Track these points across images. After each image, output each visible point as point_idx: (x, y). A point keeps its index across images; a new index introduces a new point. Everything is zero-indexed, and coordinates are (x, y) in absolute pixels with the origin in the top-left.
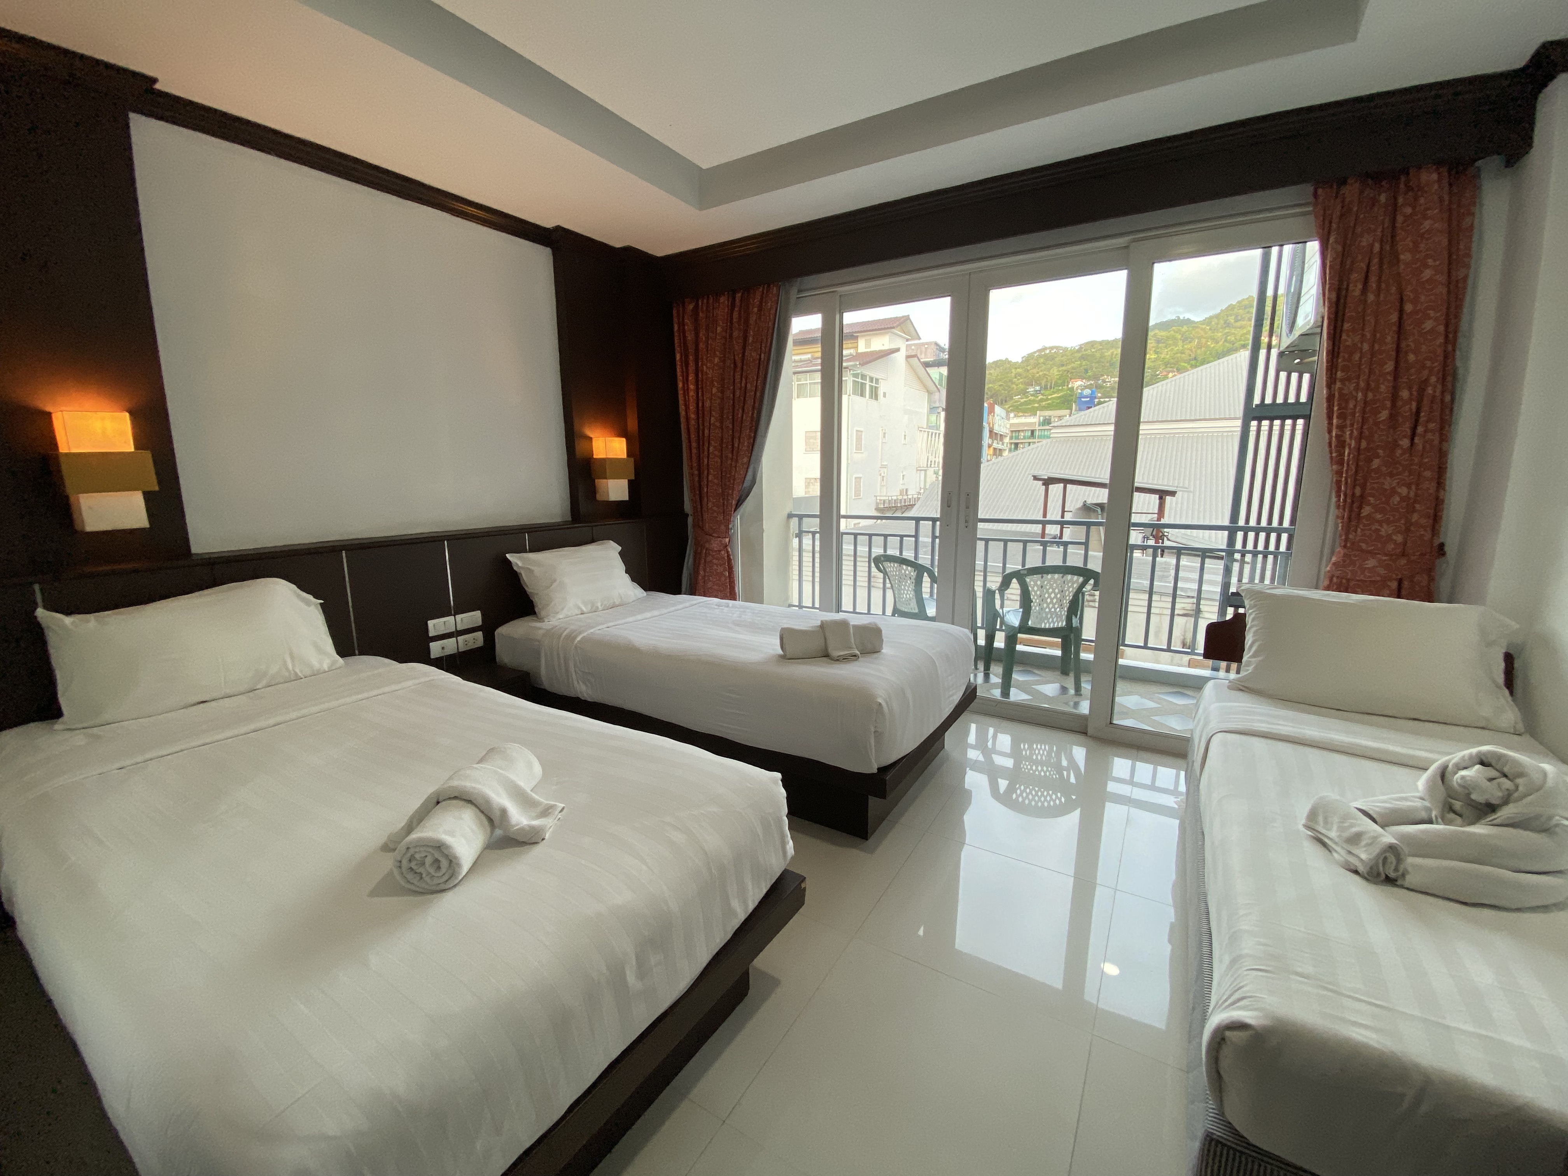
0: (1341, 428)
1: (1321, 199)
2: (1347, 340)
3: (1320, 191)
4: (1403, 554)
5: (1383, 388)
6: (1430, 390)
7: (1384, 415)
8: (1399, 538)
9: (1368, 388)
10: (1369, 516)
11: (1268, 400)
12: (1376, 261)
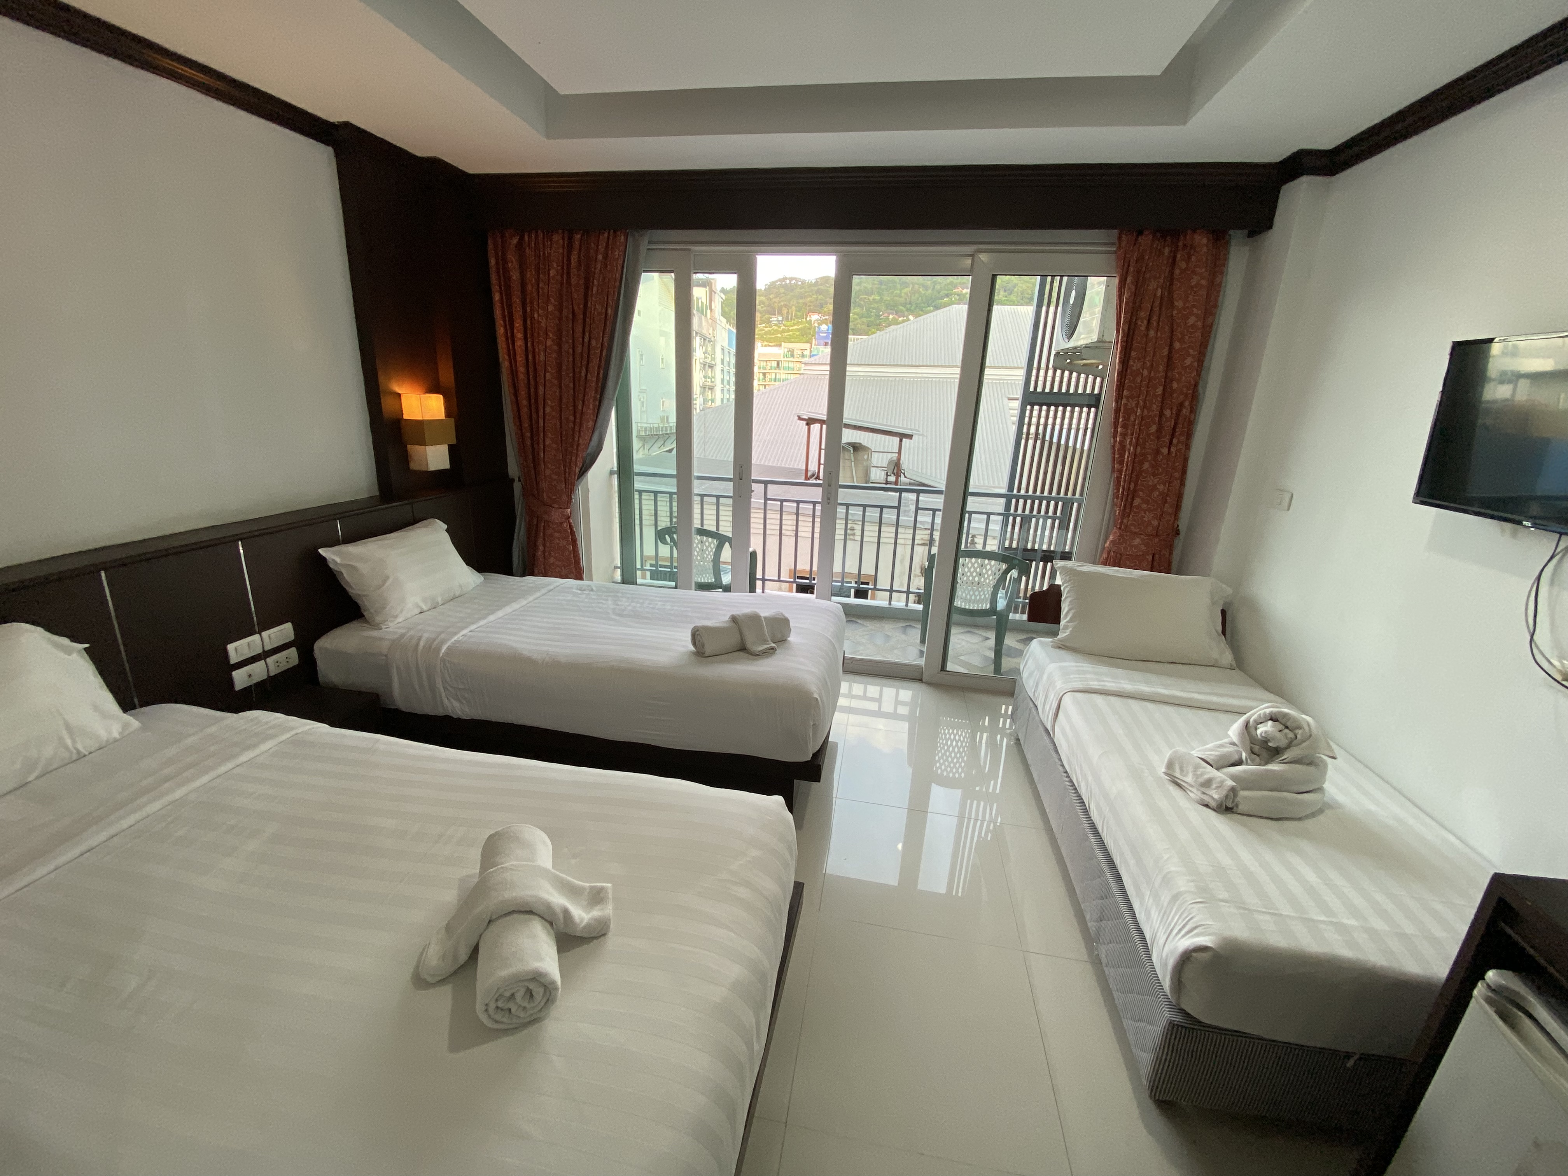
0: (1124, 435)
1: (1124, 244)
2: (1135, 365)
3: (1124, 236)
4: (1157, 535)
5: (1154, 407)
6: (1184, 411)
7: (1154, 428)
8: (1155, 523)
9: (1145, 406)
10: (1138, 507)
11: (1039, 390)
12: (1157, 303)
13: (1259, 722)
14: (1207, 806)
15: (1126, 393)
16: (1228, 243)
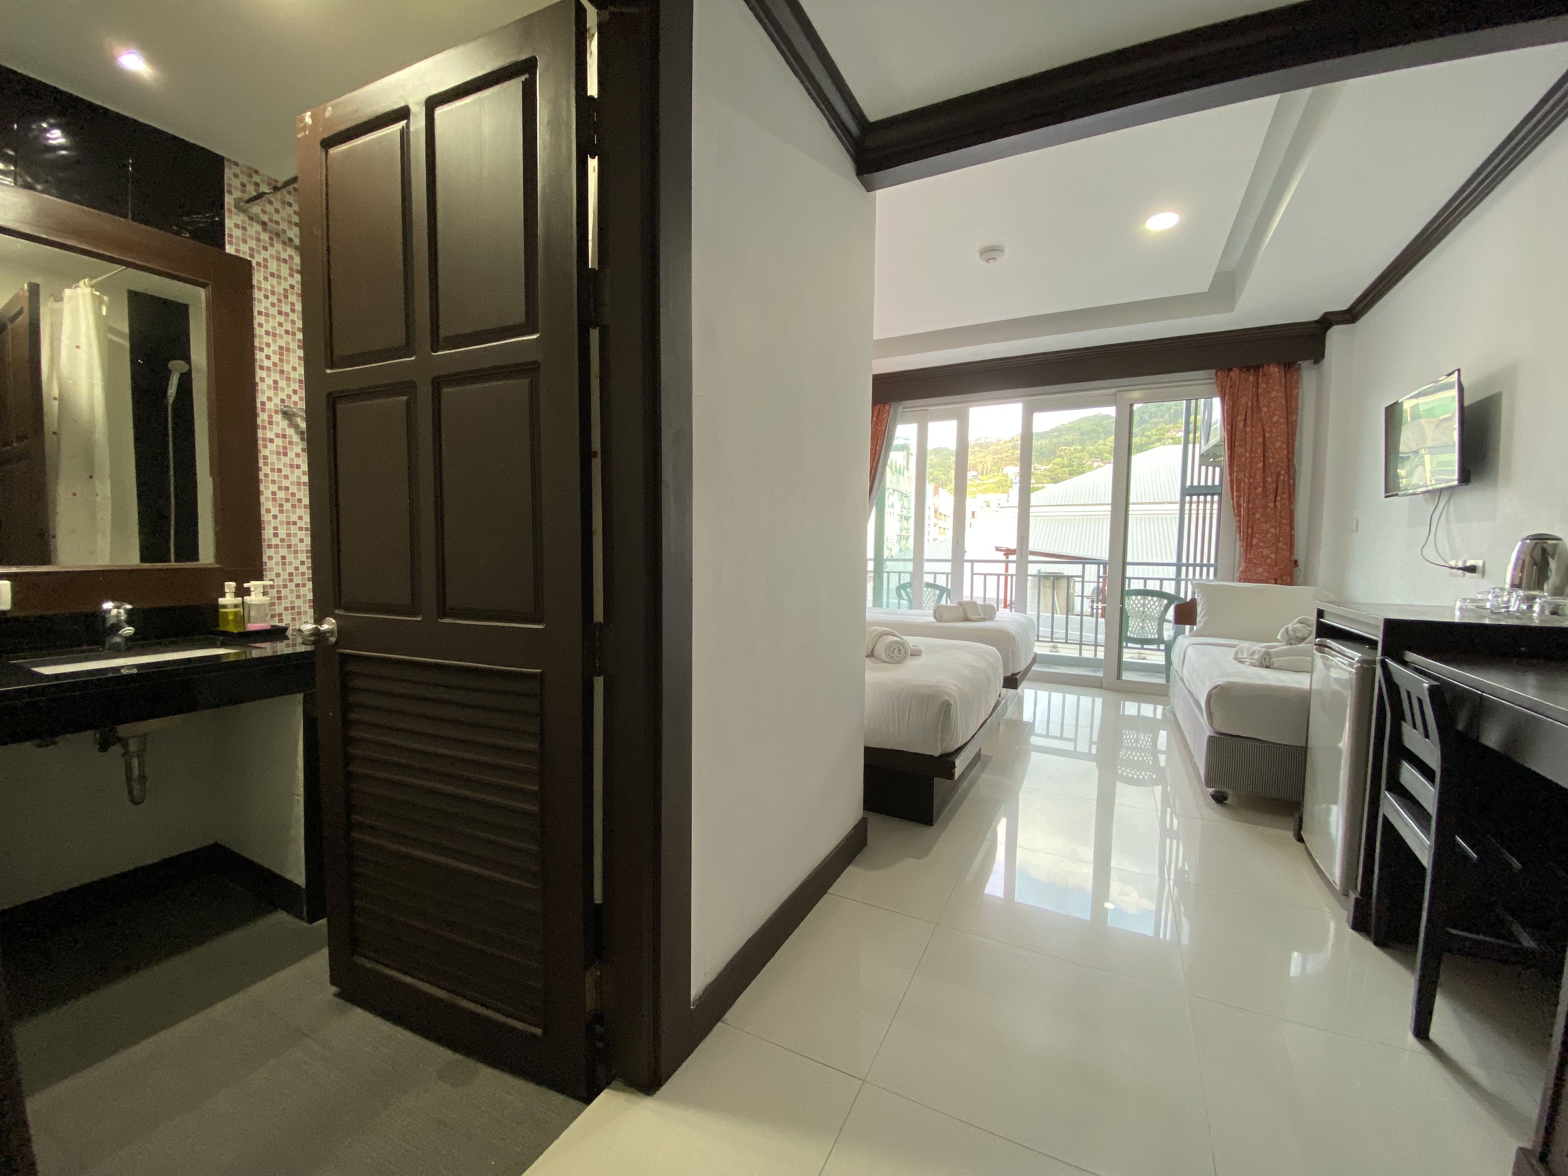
0: (1239, 497)
1: (1220, 377)
2: (1239, 450)
3: (1219, 373)
4: (1276, 565)
5: (1258, 476)
6: (1282, 478)
7: (1259, 490)
8: (1273, 556)
9: (1250, 476)
11: (1196, 483)
13: (1292, 626)
14: (1255, 666)
15: (1235, 469)
16: (1299, 369)
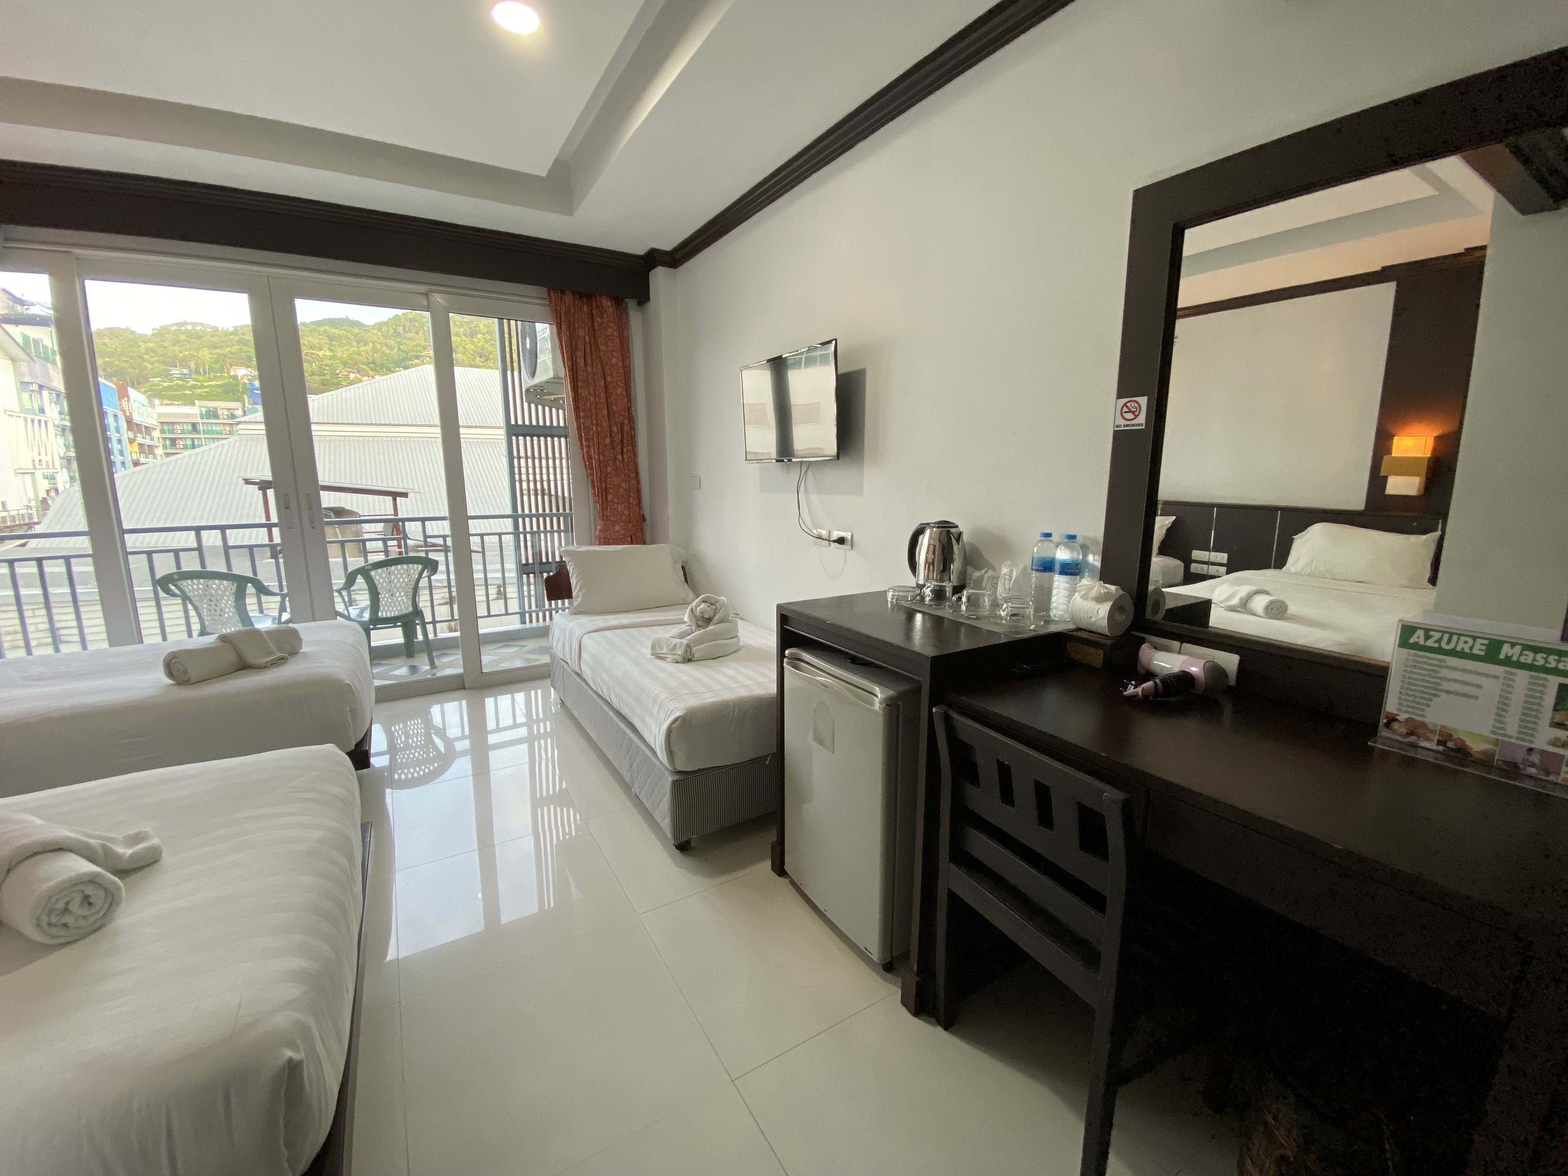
0: (588, 447)
1: (553, 299)
2: (583, 393)
3: (552, 293)
4: (630, 521)
5: (604, 424)
7: (608, 441)
8: (626, 512)
9: (597, 425)
10: (612, 501)
11: (520, 422)
12: (588, 347)
13: (697, 607)
14: (678, 662)
15: (581, 414)
16: (626, 308)
